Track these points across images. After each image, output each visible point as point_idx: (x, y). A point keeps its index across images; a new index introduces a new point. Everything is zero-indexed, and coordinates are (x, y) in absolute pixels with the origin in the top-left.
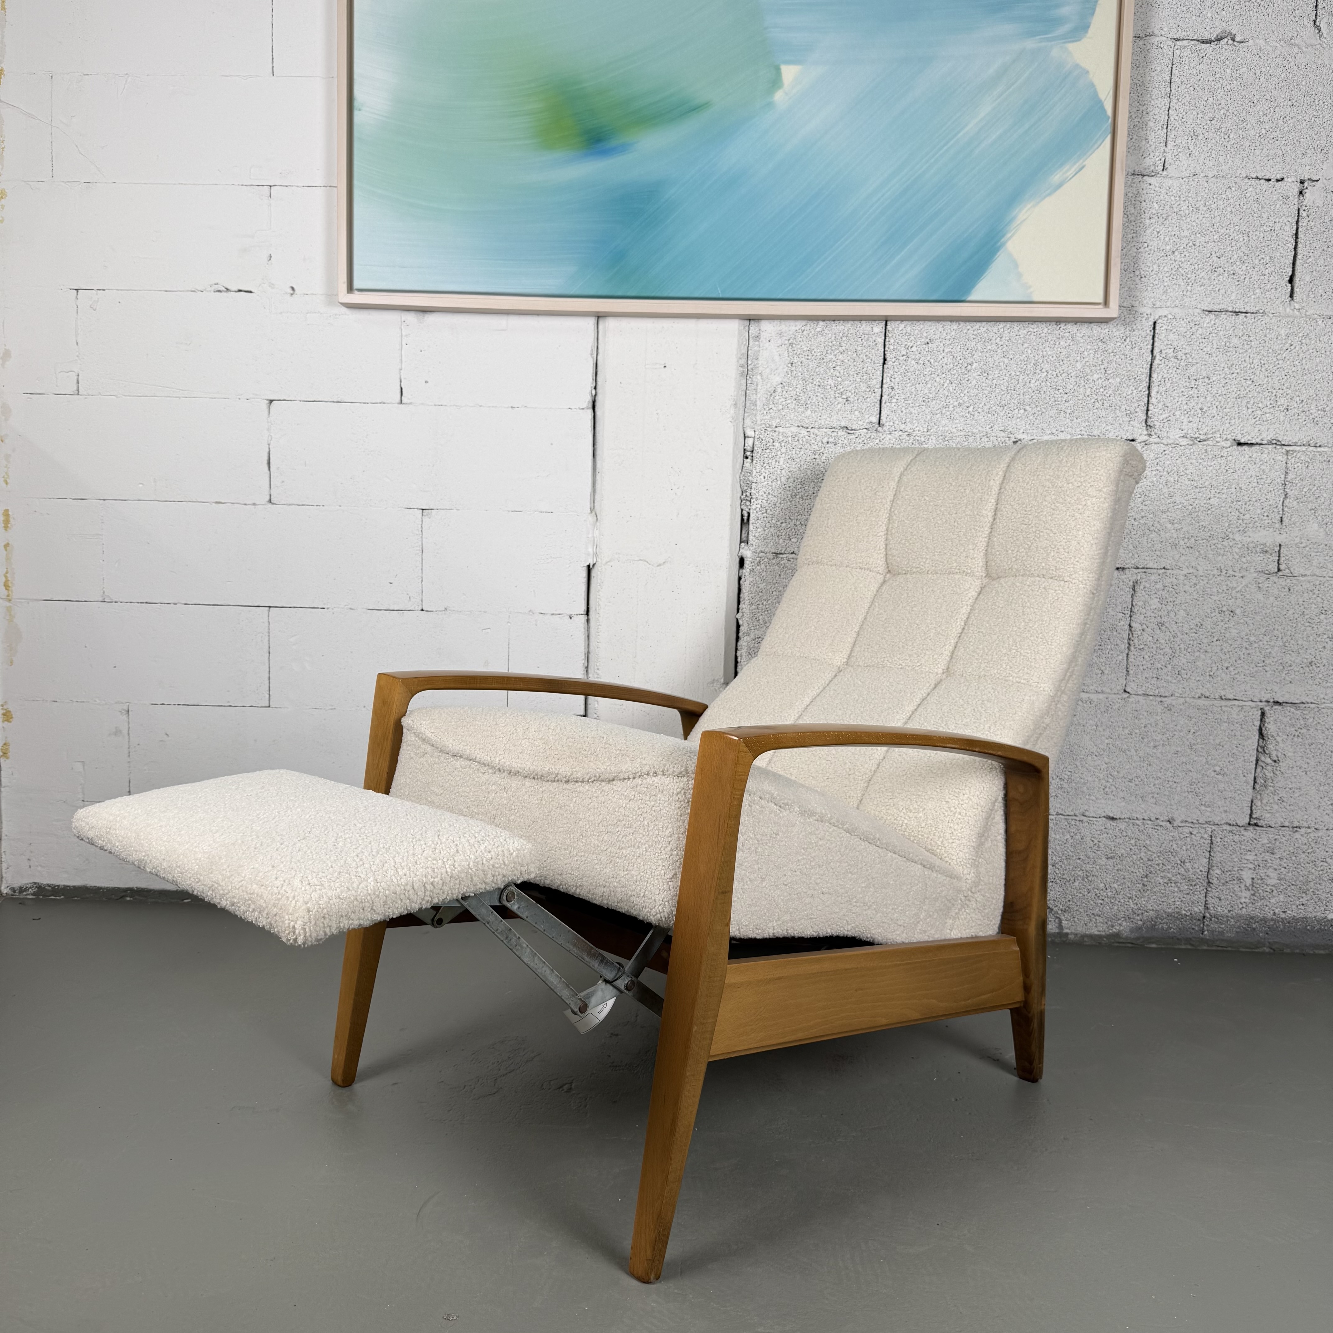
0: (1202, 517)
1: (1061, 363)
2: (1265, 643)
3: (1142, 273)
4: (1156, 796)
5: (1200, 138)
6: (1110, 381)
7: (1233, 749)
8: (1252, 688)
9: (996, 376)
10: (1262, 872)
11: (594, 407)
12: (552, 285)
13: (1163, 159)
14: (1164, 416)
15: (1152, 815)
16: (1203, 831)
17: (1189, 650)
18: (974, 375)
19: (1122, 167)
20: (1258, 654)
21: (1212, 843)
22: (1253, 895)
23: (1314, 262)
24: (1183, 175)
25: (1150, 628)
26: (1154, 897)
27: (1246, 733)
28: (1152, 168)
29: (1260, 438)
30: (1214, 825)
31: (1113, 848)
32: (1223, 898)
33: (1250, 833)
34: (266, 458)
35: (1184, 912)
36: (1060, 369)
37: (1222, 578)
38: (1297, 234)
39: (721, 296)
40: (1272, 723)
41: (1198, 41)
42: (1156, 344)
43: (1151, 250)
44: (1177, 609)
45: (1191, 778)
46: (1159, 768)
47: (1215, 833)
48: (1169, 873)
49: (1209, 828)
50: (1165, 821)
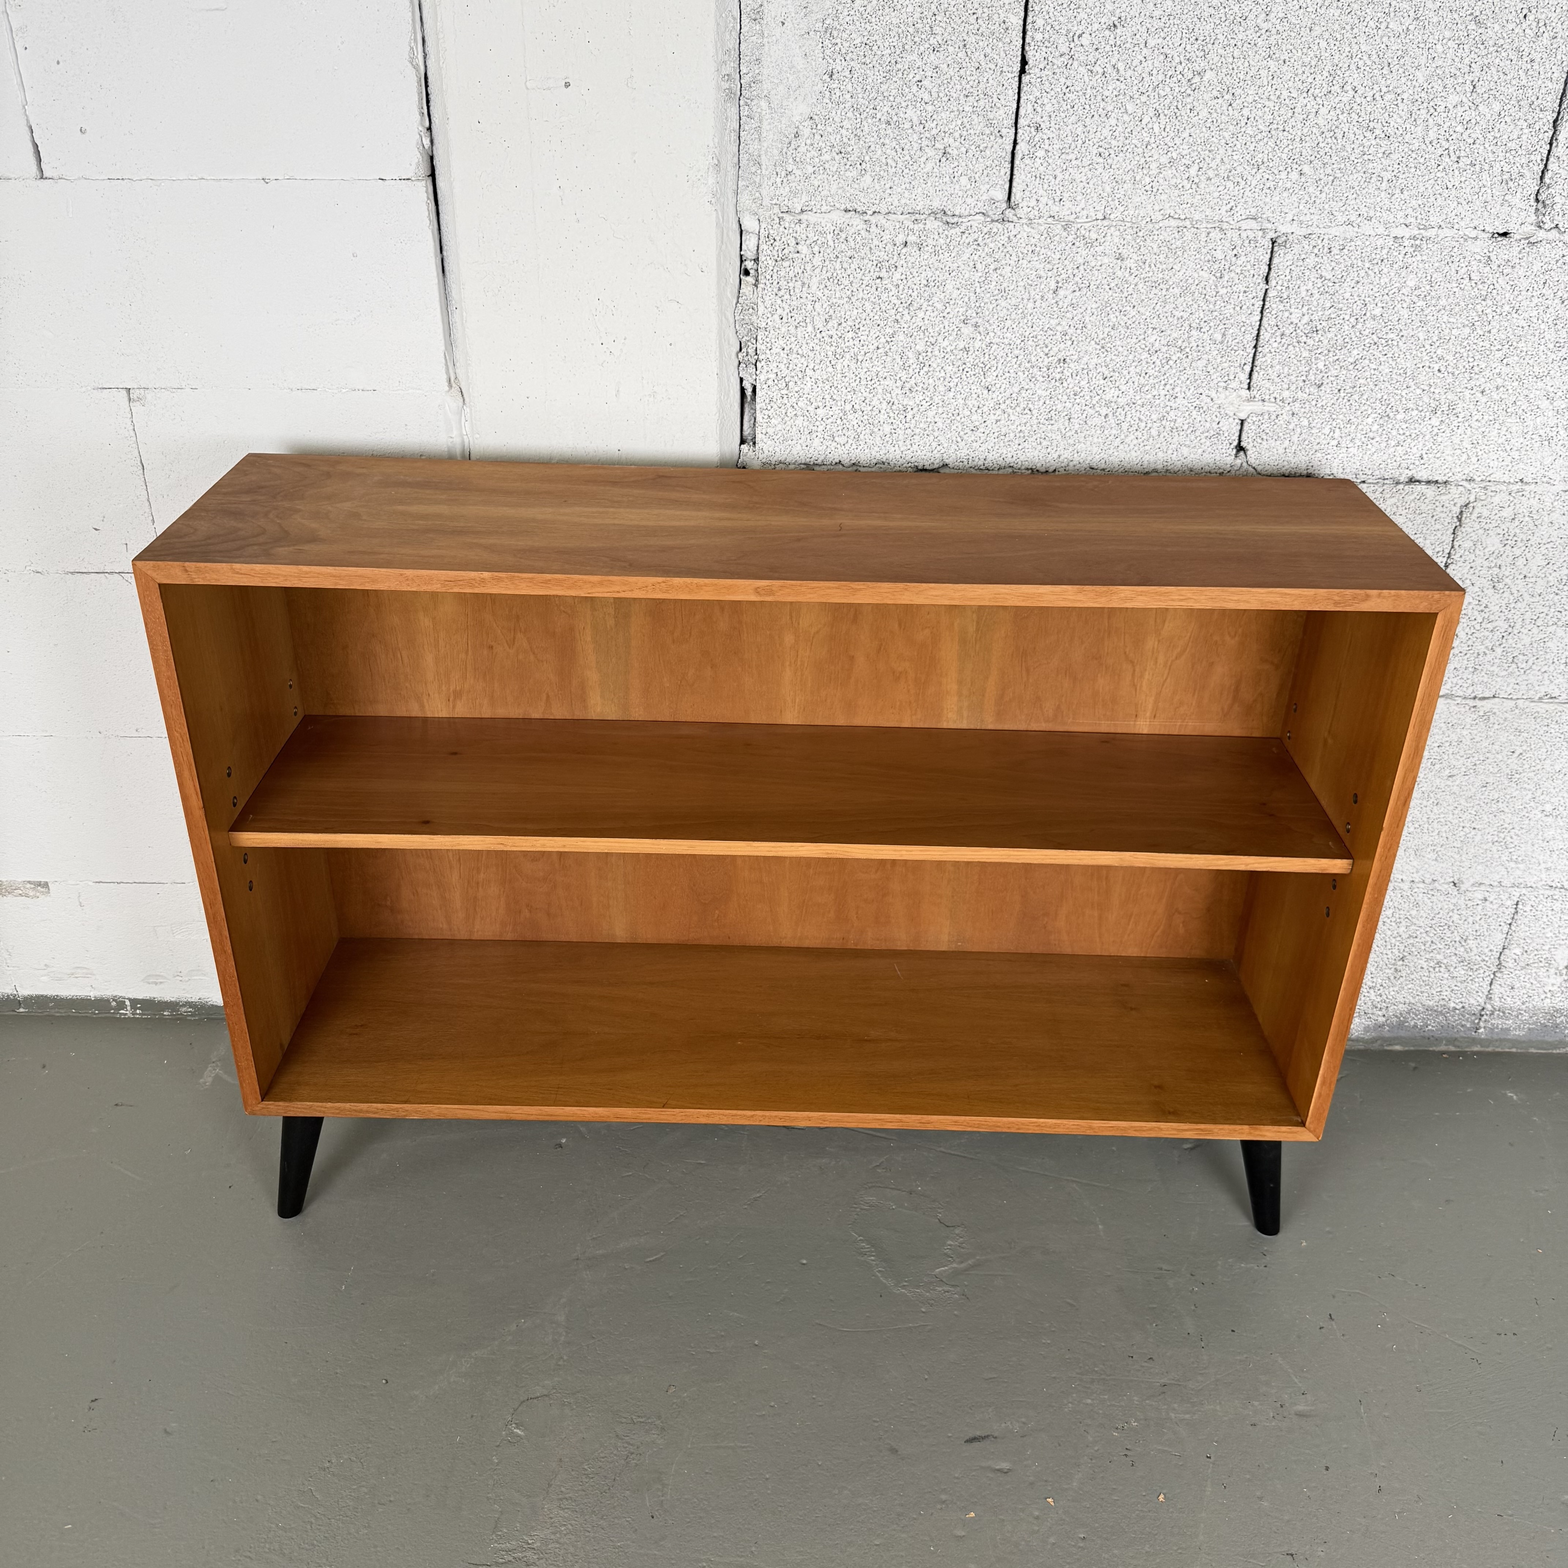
1: (1386, 70)
4: (1439, 848)
6: (1481, 108)
9: (1250, 99)
11: (432, 176)
15: (1428, 876)
16: (1505, 896)
18: (1207, 97)
21: (1516, 912)
22: (1565, 981)
25: (1477, 584)
26: (1410, 986)
30: (1526, 887)
32: (1517, 985)
35: (1452, 1005)
44: (1532, 553)
45: (1502, 822)
46: (1451, 808)
47: (1525, 898)
48: (1439, 953)
49: (1516, 892)
50: (1448, 883)
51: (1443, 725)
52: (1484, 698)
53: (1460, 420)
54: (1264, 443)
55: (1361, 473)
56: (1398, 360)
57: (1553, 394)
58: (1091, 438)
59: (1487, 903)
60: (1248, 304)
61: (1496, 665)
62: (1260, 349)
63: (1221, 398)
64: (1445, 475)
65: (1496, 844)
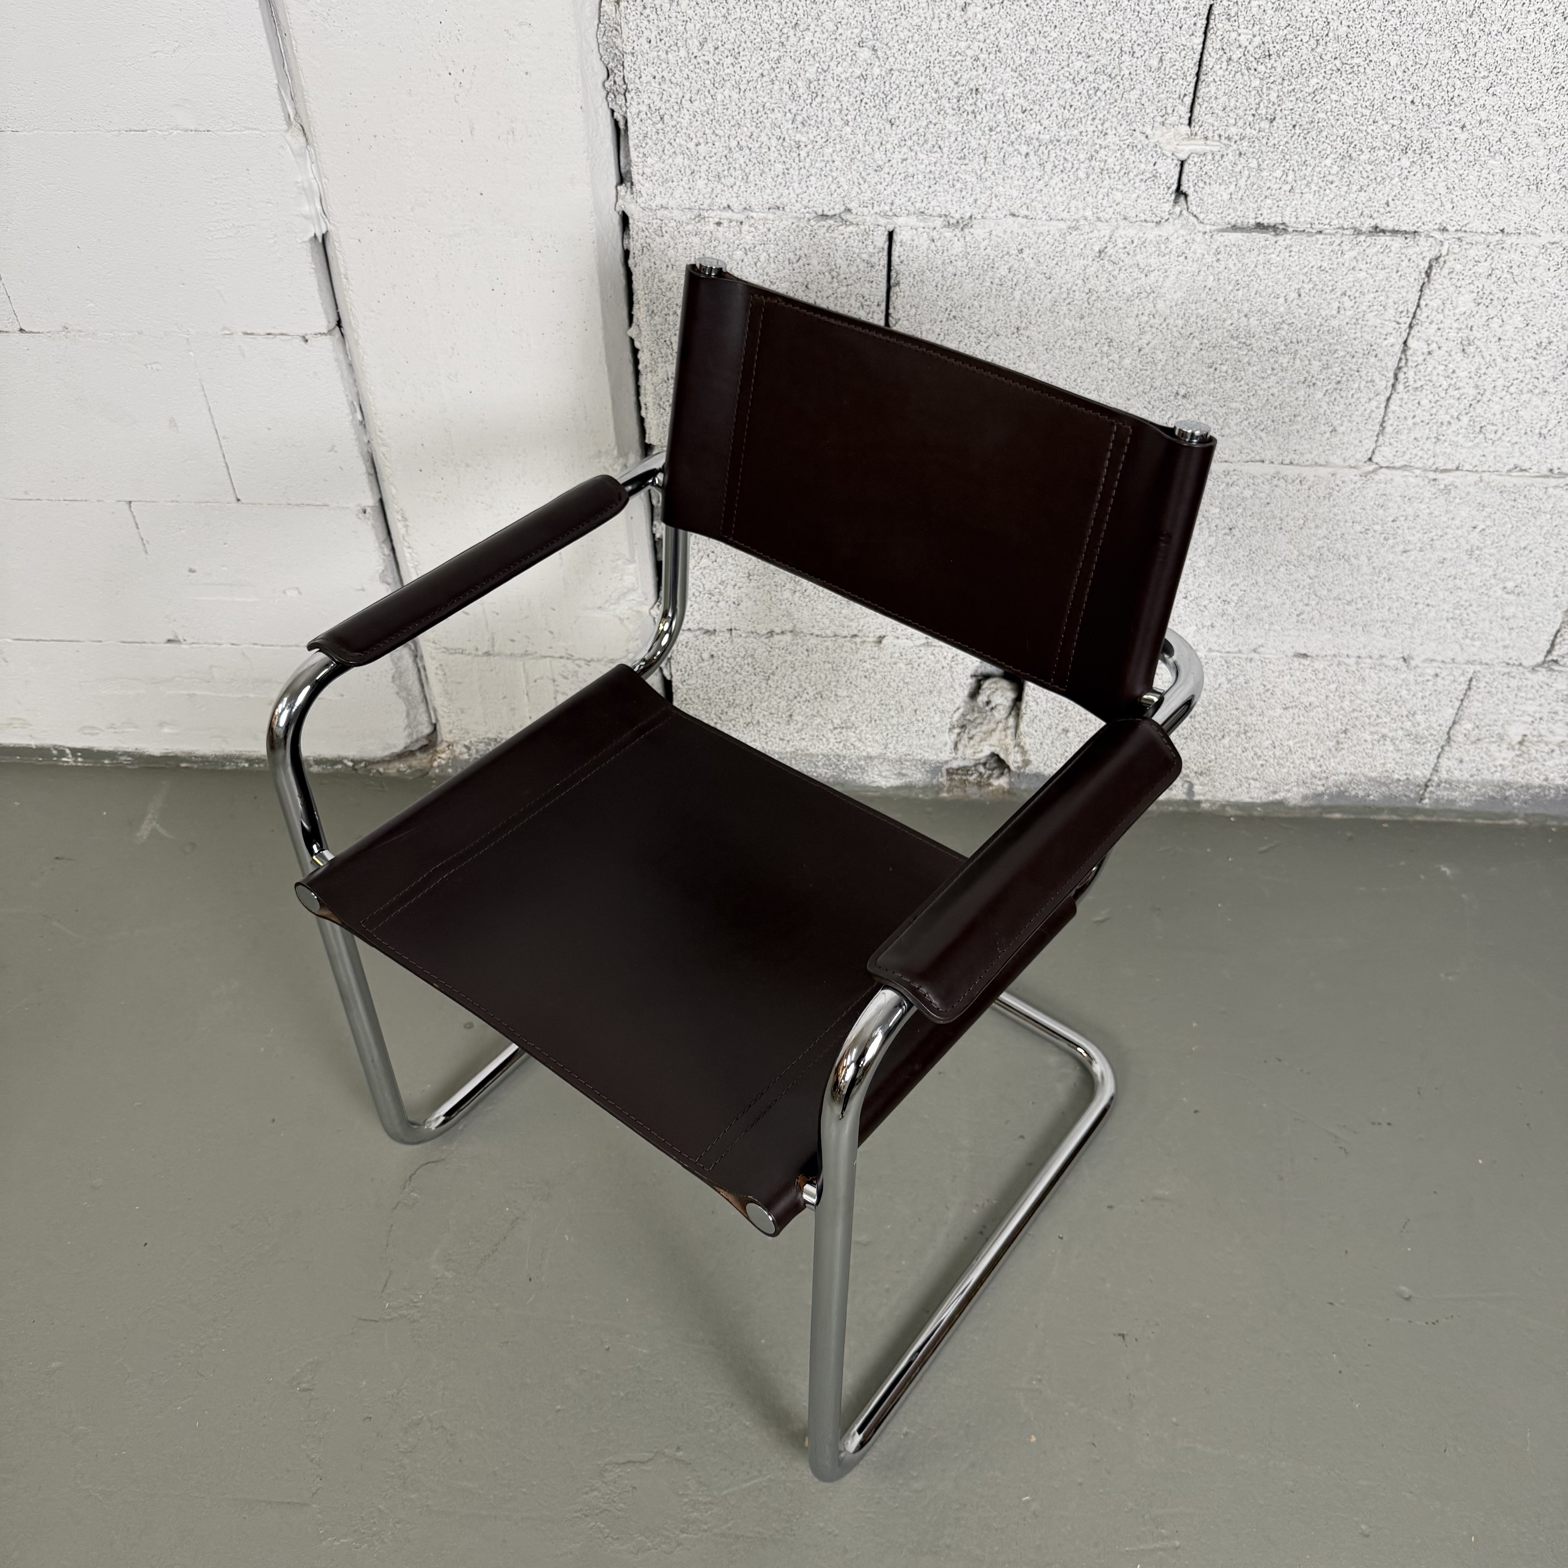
4: (1389, 624)
7: (1548, 555)
10: (1543, 727)
15: (1376, 652)
16: (1458, 673)
17: (1513, 389)
21: (1469, 688)
22: (1518, 756)
25: (1444, 349)
26: (1352, 758)
30: (1481, 663)
31: (1297, 696)
32: (1466, 759)
33: (1540, 676)
35: (1396, 776)
44: (1509, 313)
45: (1458, 599)
46: (1404, 584)
47: (1479, 675)
48: (1384, 727)
49: (1470, 669)
50: (1397, 659)
51: (1399, 499)
52: (1446, 471)
53: (1434, 160)
54: (1207, 187)
55: (1317, 222)
56: (1365, 90)
57: (1546, 130)
58: (1009, 181)
59: (1439, 679)
60: (1188, 23)
61: (1460, 436)
62: (1202, 77)
63: (1158, 135)
64: (1413, 225)
65: (1452, 621)
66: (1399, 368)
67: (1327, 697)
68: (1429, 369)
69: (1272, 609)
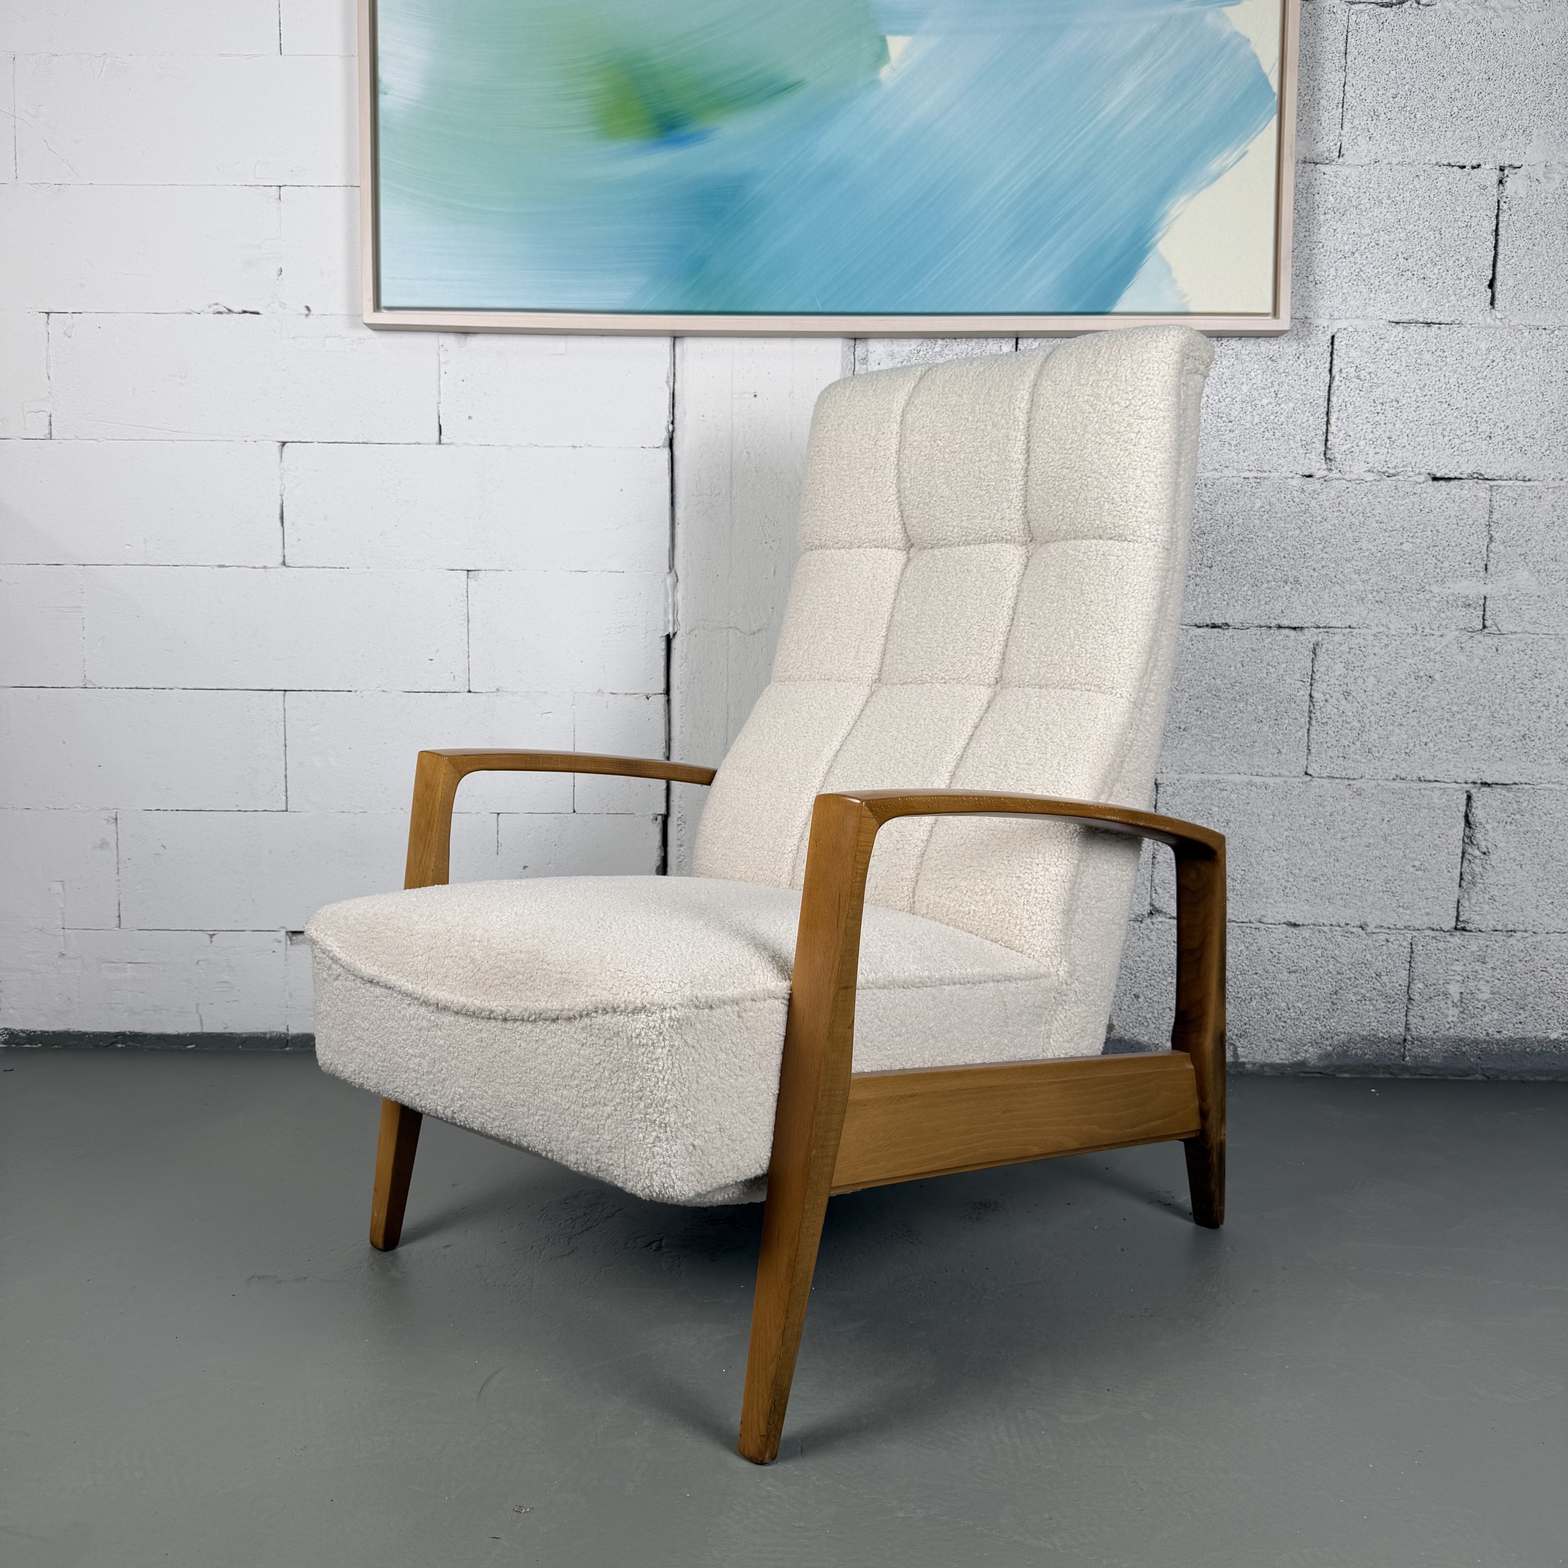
0: (1394, 567)
1: (1224, 386)
2: (1470, 713)
3: (1317, 278)
4: (1345, 897)
5: (1381, 118)
6: (1282, 406)
7: (1434, 840)
8: (1455, 766)
11: (671, 446)
12: (619, 299)
13: (1339, 144)
14: (1346, 447)
15: (1341, 920)
16: (1401, 938)
17: (1381, 723)
19: (1291, 153)
20: (1463, 726)
21: (1412, 952)
22: (1462, 1012)
23: (1518, 263)
24: (1362, 162)
25: (1334, 698)
26: (1346, 1017)
27: (1450, 820)
28: (1326, 154)
29: (1460, 471)
30: (1415, 930)
31: (1296, 961)
32: (1426, 1016)
33: (1457, 939)
34: (278, 512)
35: (1381, 1035)
36: (1223, 393)
37: (1418, 637)
38: (1497, 230)
39: (820, 310)
40: (1480, 808)
41: (1377, 4)
42: (1335, 362)
43: (1326, 251)
44: (1366, 675)
45: (1386, 875)
46: (1348, 864)
47: (1416, 939)
48: (1362, 988)
49: (1409, 935)
50: (1357, 927)
51: (1331, 800)
52: (1354, 779)
53: (1303, 587)
55: (1245, 622)
56: (1258, 551)
59: (1389, 944)
64: (1299, 623)
66: (1310, 712)
67: (1317, 961)
68: (1329, 711)
69: (1265, 885)
